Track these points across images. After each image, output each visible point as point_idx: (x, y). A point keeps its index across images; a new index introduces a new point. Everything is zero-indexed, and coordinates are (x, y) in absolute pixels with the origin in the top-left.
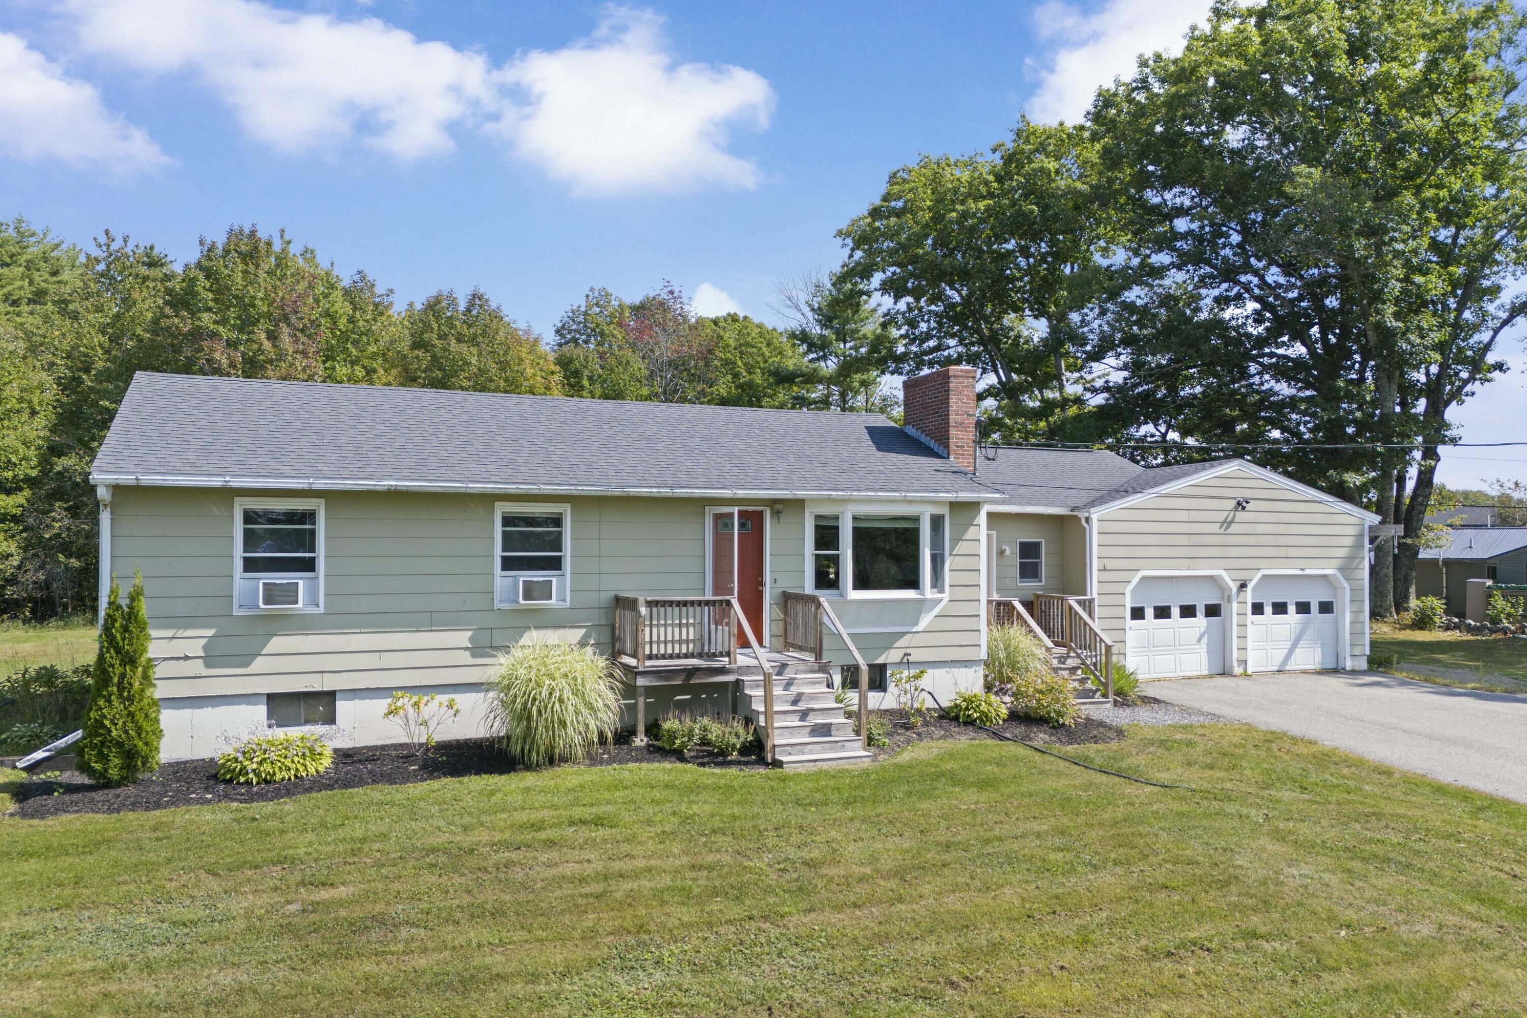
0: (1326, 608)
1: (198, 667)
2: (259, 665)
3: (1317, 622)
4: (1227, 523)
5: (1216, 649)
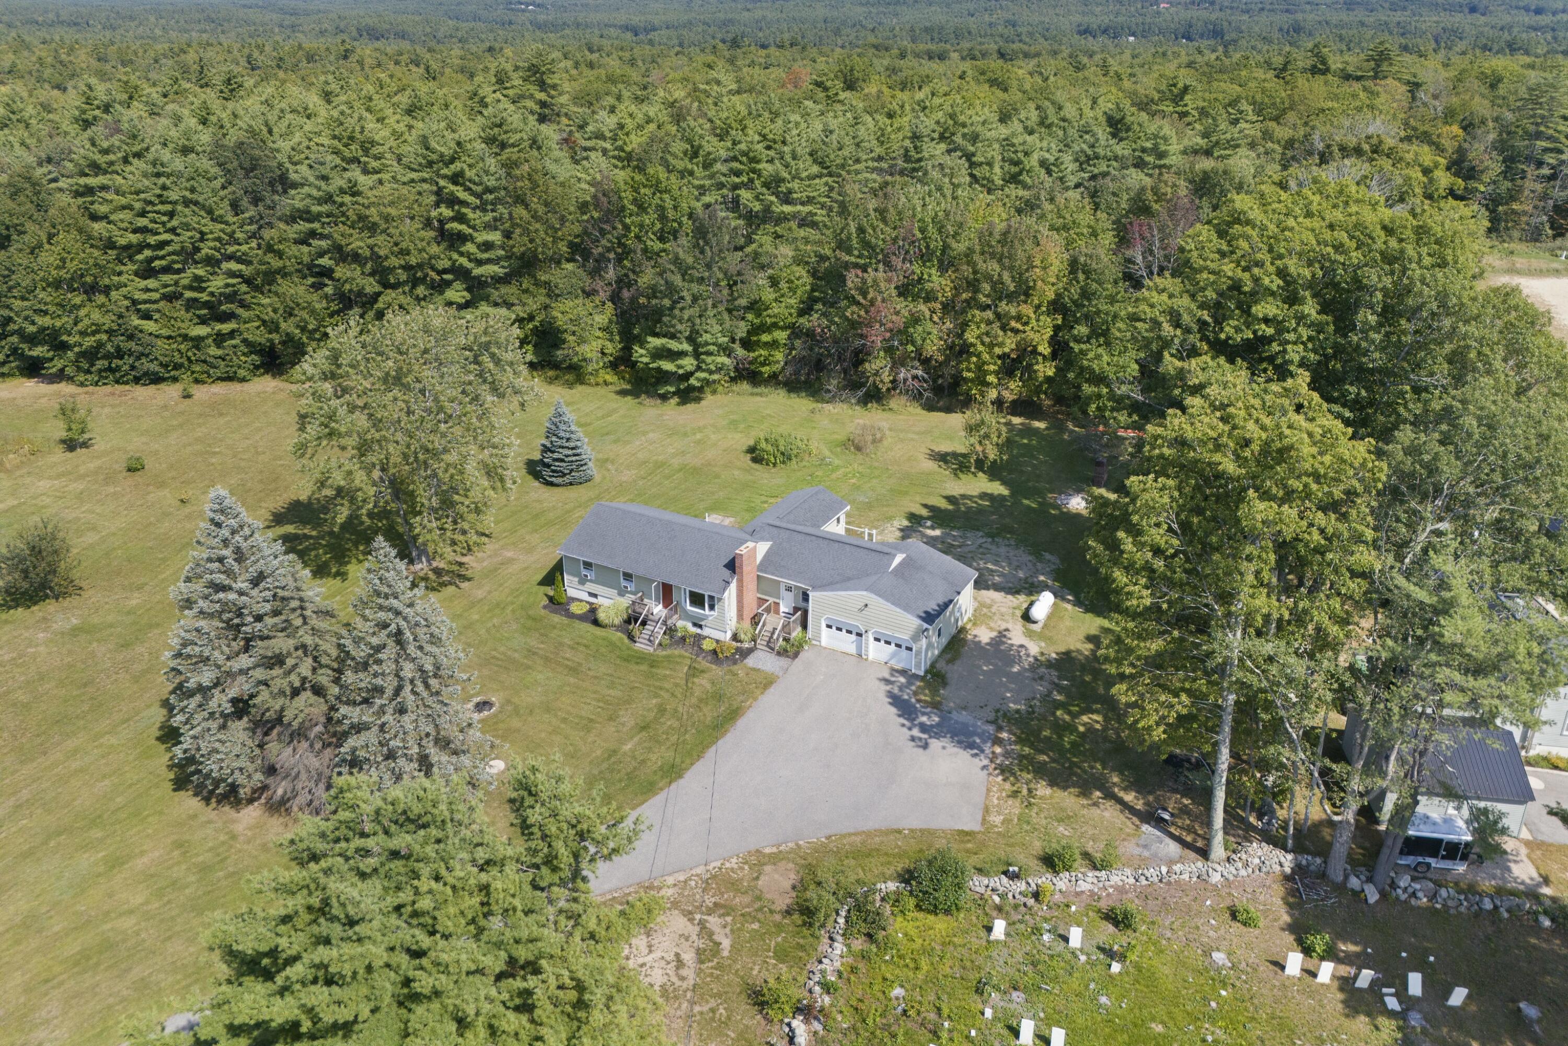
0: (909, 649)
2: (586, 586)
3: (904, 653)
4: (861, 610)
5: (859, 647)
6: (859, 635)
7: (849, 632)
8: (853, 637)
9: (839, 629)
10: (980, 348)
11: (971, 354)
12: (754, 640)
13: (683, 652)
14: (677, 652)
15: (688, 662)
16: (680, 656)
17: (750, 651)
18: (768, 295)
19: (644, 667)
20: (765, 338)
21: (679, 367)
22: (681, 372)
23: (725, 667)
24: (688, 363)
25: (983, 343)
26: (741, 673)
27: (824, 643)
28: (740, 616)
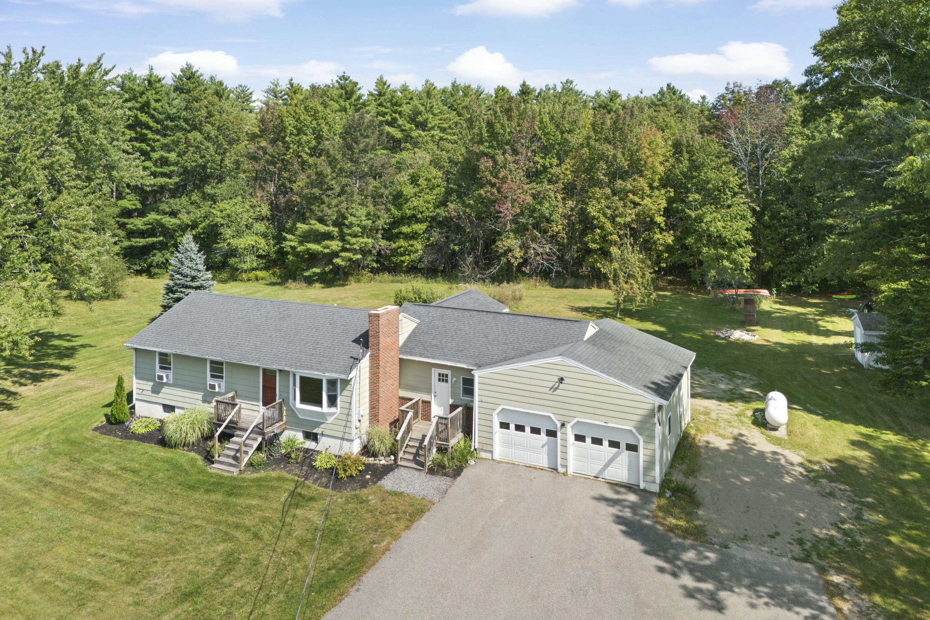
0: (632, 448)
1: (150, 393)
2: (161, 395)
3: (625, 455)
4: (554, 389)
5: (552, 455)
6: (552, 434)
7: (536, 431)
8: (543, 437)
9: (520, 428)
10: (603, 219)
11: (594, 227)
12: (393, 452)
13: (284, 474)
14: (274, 474)
15: (291, 487)
16: (279, 479)
17: (388, 469)
18: (409, 190)
19: (218, 497)
20: (405, 229)
21: (327, 247)
22: (326, 251)
23: (348, 493)
24: (335, 245)
25: (605, 215)
26: (373, 500)
27: (497, 456)
28: (374, 416)
